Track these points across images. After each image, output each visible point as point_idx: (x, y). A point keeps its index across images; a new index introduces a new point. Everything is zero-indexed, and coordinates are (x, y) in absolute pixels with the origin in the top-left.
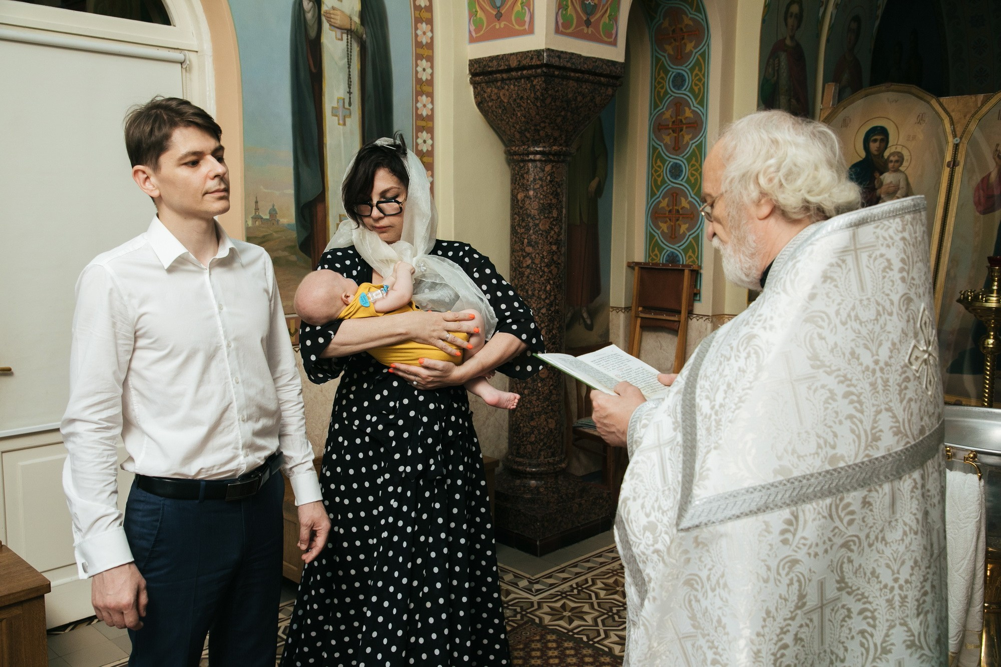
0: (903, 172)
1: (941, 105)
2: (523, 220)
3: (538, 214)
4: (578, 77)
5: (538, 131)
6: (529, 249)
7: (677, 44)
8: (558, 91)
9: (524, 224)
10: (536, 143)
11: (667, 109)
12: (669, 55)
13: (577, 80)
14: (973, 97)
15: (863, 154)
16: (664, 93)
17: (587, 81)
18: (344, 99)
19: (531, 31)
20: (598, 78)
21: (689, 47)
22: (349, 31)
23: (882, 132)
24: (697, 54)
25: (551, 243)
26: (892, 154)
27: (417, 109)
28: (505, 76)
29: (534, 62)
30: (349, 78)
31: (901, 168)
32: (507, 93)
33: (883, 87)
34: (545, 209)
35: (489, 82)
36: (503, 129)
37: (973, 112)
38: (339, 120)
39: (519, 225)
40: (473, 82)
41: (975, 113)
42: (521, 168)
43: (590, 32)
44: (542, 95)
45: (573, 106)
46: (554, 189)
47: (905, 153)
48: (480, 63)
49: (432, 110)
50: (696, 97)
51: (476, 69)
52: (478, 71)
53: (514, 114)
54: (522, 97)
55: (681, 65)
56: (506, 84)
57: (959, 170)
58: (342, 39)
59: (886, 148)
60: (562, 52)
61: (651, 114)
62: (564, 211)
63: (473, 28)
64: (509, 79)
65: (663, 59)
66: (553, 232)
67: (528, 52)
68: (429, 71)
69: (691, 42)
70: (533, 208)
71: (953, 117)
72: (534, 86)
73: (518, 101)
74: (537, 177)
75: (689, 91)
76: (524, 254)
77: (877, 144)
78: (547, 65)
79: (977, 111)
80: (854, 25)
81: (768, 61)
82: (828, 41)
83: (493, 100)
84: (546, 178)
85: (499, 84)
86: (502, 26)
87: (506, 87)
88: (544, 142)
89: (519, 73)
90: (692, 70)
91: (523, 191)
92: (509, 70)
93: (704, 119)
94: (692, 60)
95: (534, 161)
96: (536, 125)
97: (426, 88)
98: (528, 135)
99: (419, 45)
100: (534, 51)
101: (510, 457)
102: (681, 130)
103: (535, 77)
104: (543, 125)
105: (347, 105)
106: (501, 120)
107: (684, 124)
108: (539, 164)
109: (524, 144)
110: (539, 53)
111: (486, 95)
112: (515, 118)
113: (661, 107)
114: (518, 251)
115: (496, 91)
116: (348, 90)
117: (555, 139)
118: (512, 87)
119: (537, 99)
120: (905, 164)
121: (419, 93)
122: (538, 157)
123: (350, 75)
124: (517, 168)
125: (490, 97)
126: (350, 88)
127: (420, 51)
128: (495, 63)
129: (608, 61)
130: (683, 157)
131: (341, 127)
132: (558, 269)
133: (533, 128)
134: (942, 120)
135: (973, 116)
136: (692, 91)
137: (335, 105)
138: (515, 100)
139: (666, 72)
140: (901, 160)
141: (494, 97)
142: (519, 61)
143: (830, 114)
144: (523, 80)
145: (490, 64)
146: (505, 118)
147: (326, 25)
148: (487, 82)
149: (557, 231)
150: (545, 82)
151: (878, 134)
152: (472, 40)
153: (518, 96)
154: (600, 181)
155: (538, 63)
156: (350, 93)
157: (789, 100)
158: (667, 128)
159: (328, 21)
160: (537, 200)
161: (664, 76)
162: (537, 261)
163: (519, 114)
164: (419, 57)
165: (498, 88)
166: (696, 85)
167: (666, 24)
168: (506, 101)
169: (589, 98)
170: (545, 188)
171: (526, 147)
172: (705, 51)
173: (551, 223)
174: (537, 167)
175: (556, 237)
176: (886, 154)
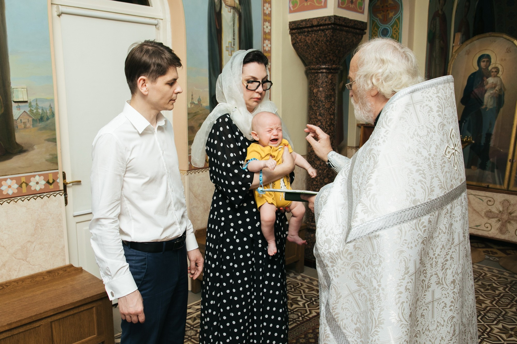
0: (499, 77)
2: (317, 103)
3: (325, 100)
4: (347, 30)
5: (326, 57)
6: (319, 118)
7: (384, 13)
8: (338, 37)
9: (317, 105)
10: (324, 63)
12: (380, 19)
13: (347, 32)
15: (477, 68)
17: (351, 32)
18: (231, 42)
19: (325, 6)
20: (356, 30)
21: (391, 15)
22: (234, 8)
23: (487, 57)
24: (395, 18)
25: (331, 115)
26: (493, 68)
27: (264, 47)
28: (310, 29)
29: (327, 22)
30: (234, 31)
31: (498, 75)
32: (310, 38)
34: (328, 97)
35: (300, 33)
36: (307, 56)
38: (229, 53)
39: (314, 106)
40: (291, 34)
42: (316, 76)
43: (353, 7)
44: (330, 39)
45: (344, 44)
46: (333, 87)
48: (295, 23)
49: (270, 47)
51: (293, 26)
52: (294, 27)
53: (313, 49)
54: (319, 40)
55: (386, 24)
56: (310, 34)
58: (230, 12)
59: (490, 65)
60: (341, 17)
62: (336, 98)
63: (291, 6)
64: (312, 31)
65: (376, 21)
66: (332, 109)
67: (323, 17)
68: (269, 28)
69: (392, 12)
70: (322, 96)
72: (326, 34)
74: (324, 81)
76: (317, 120)
77: (485, 63)
78: (334, 24)
81: (432, 22)
83: (302, 42)
84: (329, 82)
85: (306, 34)
86: (309, 4)
87: (310, 35)
88: (328, 63)
89: (318, 28)
90: (392, 26)
91: (317, 88)
92: (312, 26)
94: (393, 22)
95: (322, 73)
96: (325, 55)
97: (268, 37)
98: (320, 60)
99: (265, 14)
100: (327, 17)
101: (308, 223)
103: (327, 30)
104: (329, 54)
105: (232, 46)
106: (306, 52)
108: (325, 74)
109: (318, 64)
110: (329, 17)
111: (298, 40)
112: (314, 51)
114: (314, 119)
115: (304, 37)
116: (233, 37)
117: (334, 61)
118: (313, 35)
119: (327, 41)
120: (500, 73)
121: (265, 39)
122: (324, 71)
123: (234, 30)
124: (313, 77)
125: (300, 40)
126: (234, 36)
127: (266, 18)
128: (304, 23)
129: (360, 22)
131: (230, 57)
132: (334, 127)
133: (323, 56)
137: (227, 45)
138: (315, 42)
139: (378, 28)
140: (498, 71)
141: (303, 41)
142: (318, 22)
143: (459, 48)
144: (320, 32)
145: (301, 24)
146: (308, 51)
147: (223, 5)
148: (299, 33)
149: (333, 108)
150: (332, 32)
151: (485, 58)
152: (291, 12)
153: (317, 39)
154: (344, 83)
155: (329, 22)
157: (440, 41)
159: (225, 3)
160: (324, 93)
161: (377, 29)
162: (324, 124)
163: (316, 49)
164: (265, 21)
165: (305, 36)
166: (395, 34)
167: (378, 3)
168: (309, 42)
169: (351, 40)
170: (328, 86)
171: (319, 66)
172: (400, 16)
173: (331, 104)
174: (324, 76)
175: (333, 111)
176: (490, 68)
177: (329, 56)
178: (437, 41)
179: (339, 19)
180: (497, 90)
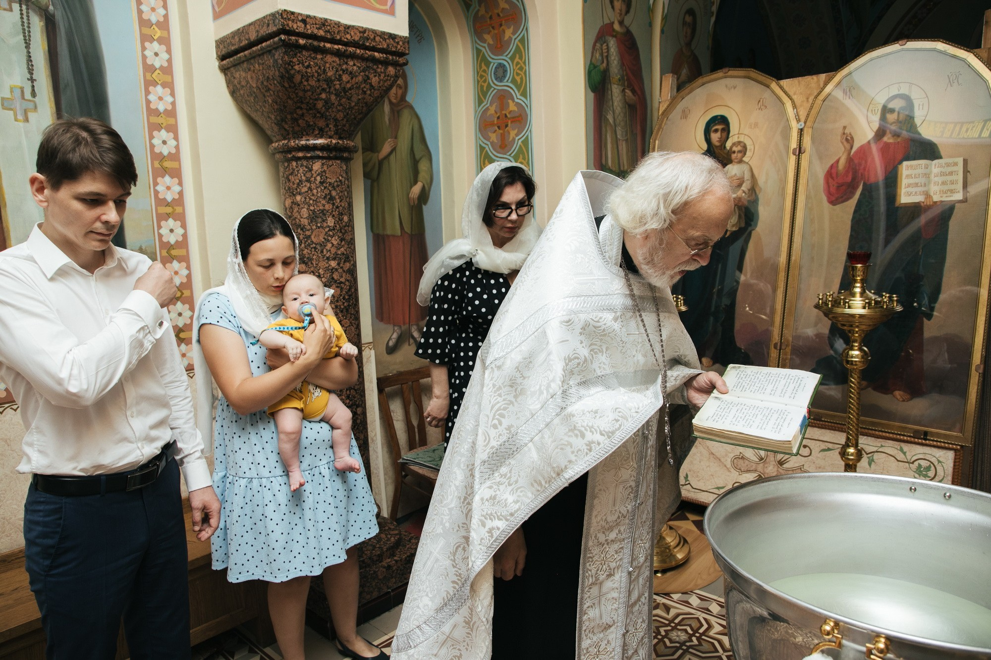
0: (747, 163)
1: (781, 88)
3: (309, 224)
4: (338, 50)
5: (297, 120)
7: (496, 31)
8: (309, 66)
11: (491, 104)
12: (489, 45)
13: (338, 54)
14: (815, 77)
15: (704, 146)
16: (487, 87)
17: (353, 56)
18: (22, 88)
20: (369, 53)
21: (508, 33)
22: (23, 0)
23: (723, 120)
24: (517, 41)
25: (328, 259)
26: (734, 144)
27: (148, 102)
28: (248, 53)
29: (271, 29)
30: (30, 61)
31: (744, 159)
32: (254, 75)
33: (720, 74)
34: (316, 217)
35: (236, 64)
37: (816, 94)
38: (15, 115)
40: (224, 70)
41: (819, 94)
42: (285, 168)
45: (338, 86)
46: (326, 191)
47: (748, 143)
48: (224, 42)
49: (173, 104)
50: (519, 88)
51: (222, 51)
52: (223, 54)
53: (265, 101)
54: (268, 78)
55: (502, 55)
56: (251, 64)
57: (805, 158)
58: (11, 10)
59: (728, 138)
60: (308, 16)
61: (476, 112)
63: (215, 2)
64: (253, 57)
65: (483, 50)
66: (329, 245)
67: (264, 17)
68: (164, 56)
69: (509, 28)
70: (303, 216)
71: (795, 101)
72: (277, 61)
73: (265, 83)
74: (304, 178)
75: (512, 82)
77: (718, 135)
78: (285, 32)
79: (821, 92)
80: (689, 19)
81: (594, 45)
82: (662, 31)
83: (243, 86)
84: (315, 179)
85: (244, 65)
87: (252, 68)
89: (260, 47)
90: (512, 58)
91: (290, 196)
92: (251, 44)
93: (528, 112)
94: (512, 48)
95: (297, 159)
96: (291, 113)
97: (161, 77)
98: (286, 126)
99: (145, 23)
100: (270, 16)
102: (507, 126)
103: (275, 49)
104: (300, 112)
106: (257, 111)
107: (509, 119)
108: (304, 162)
109: (284, 138)
110: (274, 17)
111: (236, 82)
112: (267, 106)
113: (485, 103)
115: (244, 74)
117: (321, 130)
118: (257, 66)
119: (283, 77)
120: (749, 154)
121: (150, 83)
123: (28, 57)
125: (240, 83)
126: (31, 73)
127: (149, 31)
128: (236, 39)
129: (384, 33)
130: (510, 155)
131: (21, 124)
133: (289, 117)
134: (783, 104)
135: (816, 97)
136: (514, 81)
137: (6, 95)
138: (263, 83)
139: (488, 64)
140: (744, 151)
141: (244, 83)
143: (668, 107)
144: (265, 56)
145: (233, 41)
146: (258, 107)
148: (234, 66)
149: (335, 242)
151: (719, 124)
152: (216, 16)
153: (264, 76)
154: (423, 188)
155: (275, 29)
156: (32, 80)
157: (623, 90)
158: (492, 124)
160: (306, 206)
161: (486, 68)
163: (270, 100)
164: (147, 38)
165: (244, 71)
166: (518, 74)
167: (482, 12)
168: (254, 85)
169: (360, 78)
170: (315, 191)
171: (286, 142)
172: (524, 36)
173: (326, 233)
174: (302, 165)
175: (333, 250)
176: (728, 144)
177: (303, 115)
178: (616, 92)
179: (304, 21)
180: (744, 192)
